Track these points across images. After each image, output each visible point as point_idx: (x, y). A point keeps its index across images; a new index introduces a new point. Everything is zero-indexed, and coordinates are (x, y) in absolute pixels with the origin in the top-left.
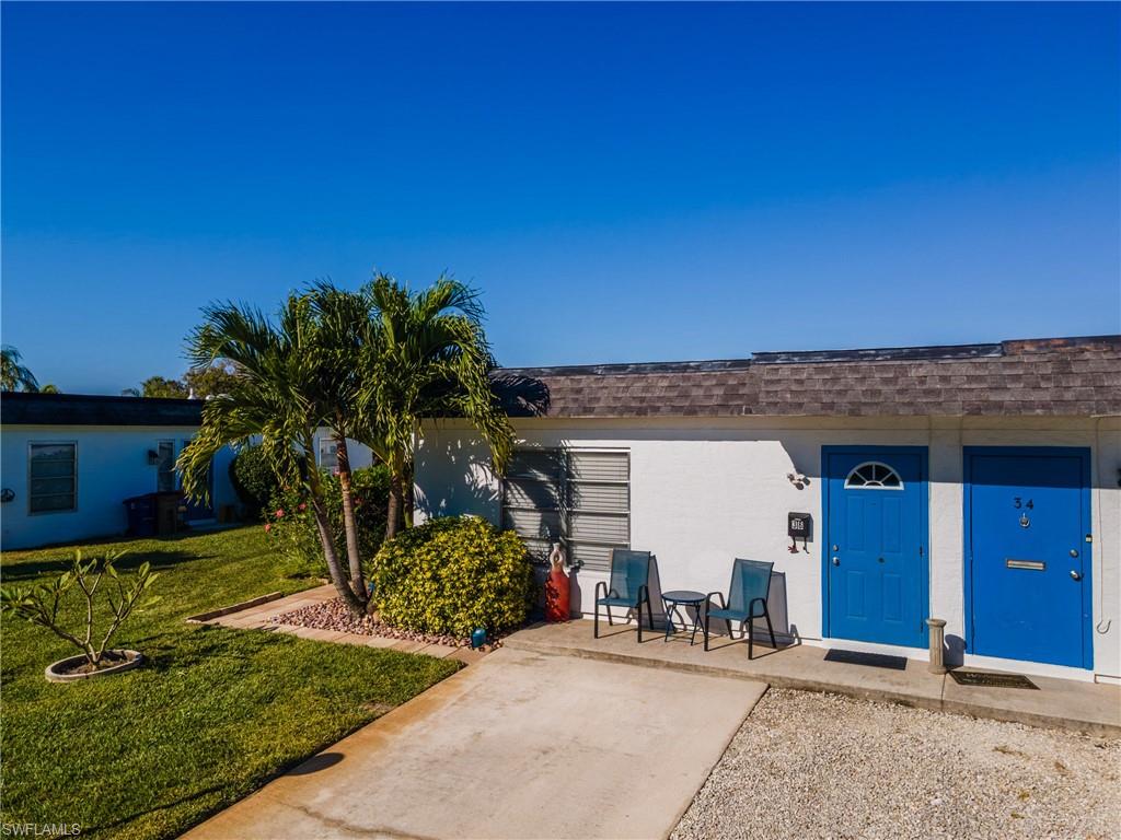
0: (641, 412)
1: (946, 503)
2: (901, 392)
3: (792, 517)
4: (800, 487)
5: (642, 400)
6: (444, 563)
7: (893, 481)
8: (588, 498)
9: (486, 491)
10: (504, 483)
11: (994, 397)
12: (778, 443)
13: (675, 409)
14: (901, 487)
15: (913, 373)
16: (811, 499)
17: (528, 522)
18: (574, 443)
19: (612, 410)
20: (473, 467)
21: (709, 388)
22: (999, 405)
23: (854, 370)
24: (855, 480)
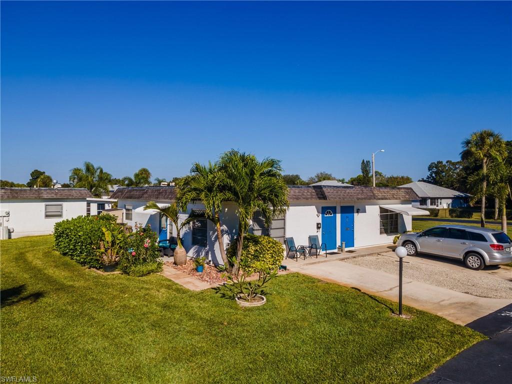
1: (338, 216)
3: (317, 224)
4: (318, 217)
8: (274, 224)
10: (253, 222)
14: (332, 215)
16: (320, 220)
24: (326, 215)
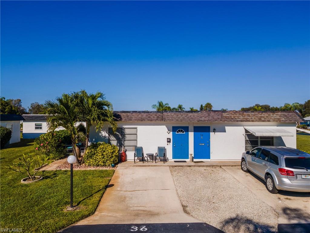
0: (142, 120)
1: (191, 135)
2: (188, 118)
3: (168, 139)
4: (169, 133)
5: (141, 118)
6: (104, 151)
7: (183, 132)
8: (128, 137)
9: (105, 137)
10: (109, 135)
11: (201, 119)
12: (165, 126)
13: (149, 120)
14: (185, 133)
15: (189, 115)
16: (170, 136)
17: (114, 143)
18: (125, 126)
19: (136, 120)
20: (102, 132)
21: (154, 116)
22: (201, 120)
23: (180, 114)
24: (177, 132)
